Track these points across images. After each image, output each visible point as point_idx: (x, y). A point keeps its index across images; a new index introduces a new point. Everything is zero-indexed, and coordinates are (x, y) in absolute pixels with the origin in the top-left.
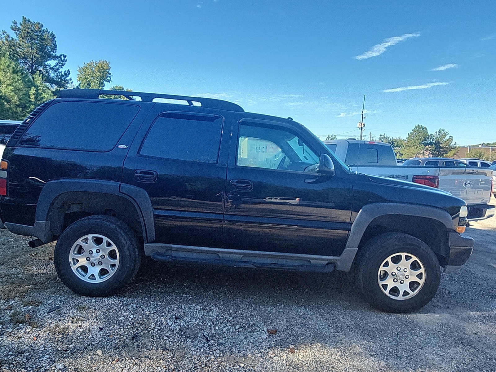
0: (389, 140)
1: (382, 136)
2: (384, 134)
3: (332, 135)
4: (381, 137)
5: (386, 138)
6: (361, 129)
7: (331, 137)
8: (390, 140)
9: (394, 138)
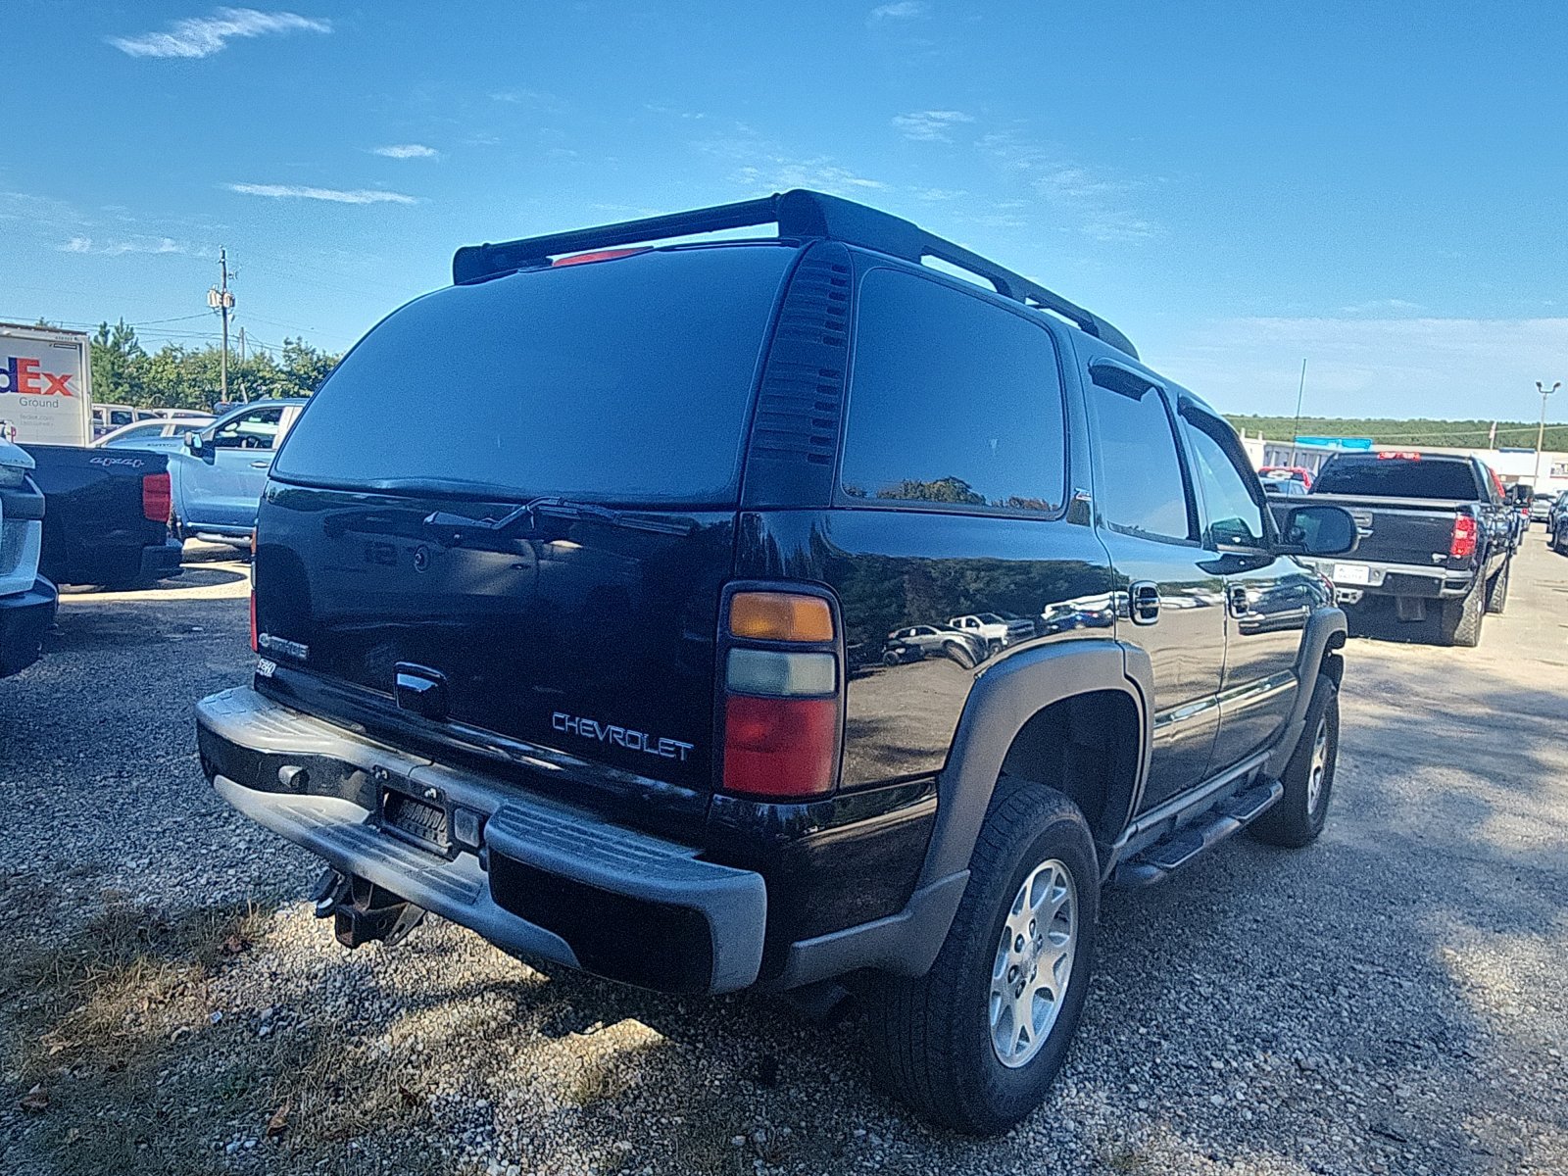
0: (315, 359)
1: (290, 343)
2: (299, 339)
3: (118, 324)
4: (290, 347)
5: (307, 354)
6: (221, 313)
7: (113, 330)
8: (319, 360)
9: (329, 354)
